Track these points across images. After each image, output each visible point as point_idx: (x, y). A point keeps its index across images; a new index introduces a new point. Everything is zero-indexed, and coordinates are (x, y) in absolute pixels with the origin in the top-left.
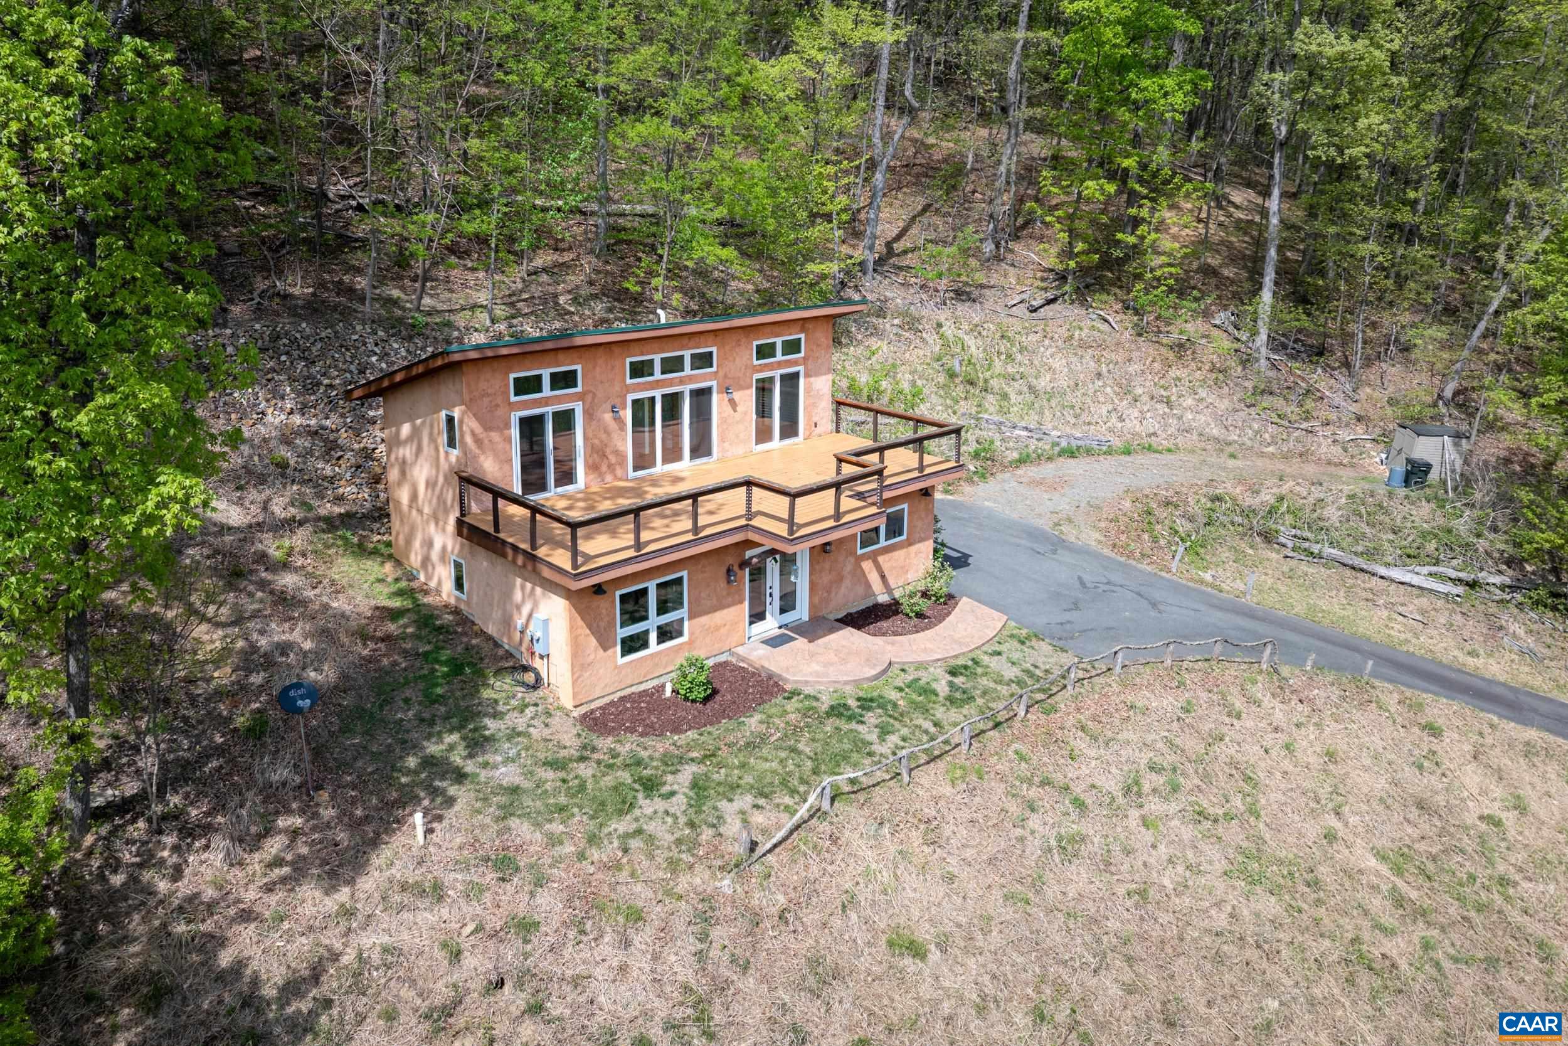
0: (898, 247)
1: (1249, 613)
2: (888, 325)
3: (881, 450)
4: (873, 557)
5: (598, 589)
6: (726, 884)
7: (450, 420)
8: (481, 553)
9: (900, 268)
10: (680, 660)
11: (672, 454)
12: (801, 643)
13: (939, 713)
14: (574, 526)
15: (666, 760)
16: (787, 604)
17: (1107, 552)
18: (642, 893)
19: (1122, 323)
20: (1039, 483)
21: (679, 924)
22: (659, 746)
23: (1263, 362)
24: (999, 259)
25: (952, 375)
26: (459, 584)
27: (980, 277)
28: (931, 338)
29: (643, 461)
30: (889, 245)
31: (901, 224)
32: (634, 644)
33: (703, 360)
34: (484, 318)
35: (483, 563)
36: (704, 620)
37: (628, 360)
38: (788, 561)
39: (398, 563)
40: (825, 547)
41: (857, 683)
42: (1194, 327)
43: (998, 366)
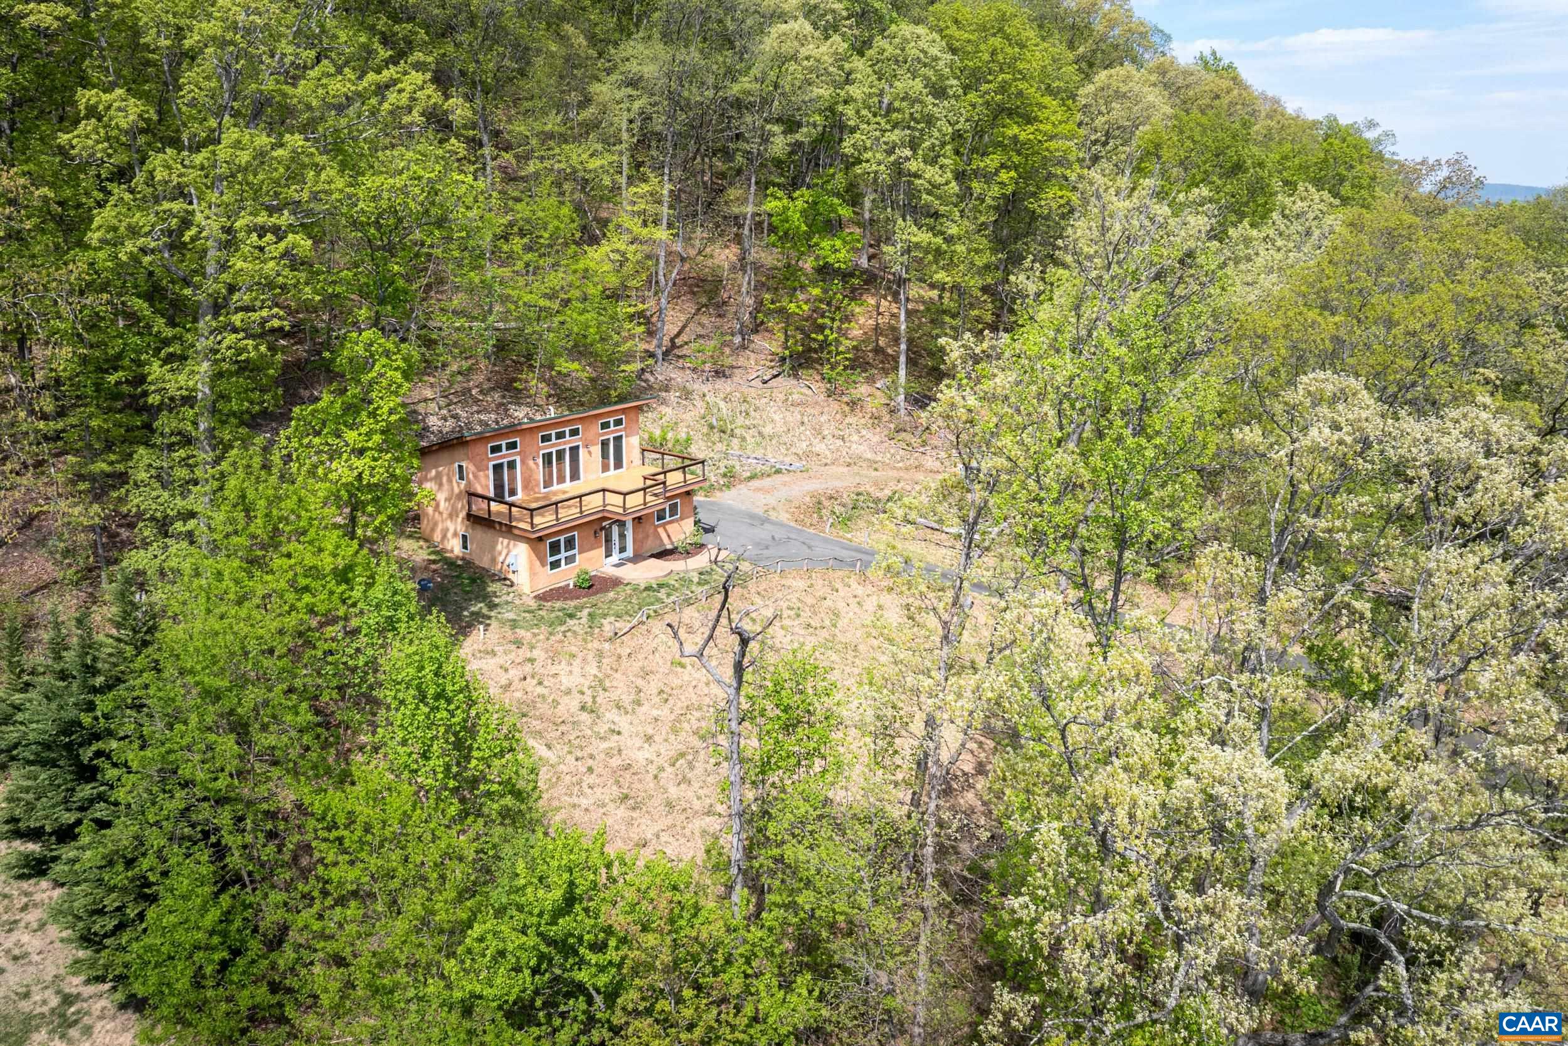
0: (678, 341)
1: (858, 550)
2: (673, 396)
3: (665, 473)
4: (664, 525)
5: (540, 539)
6: (607, 645)
7: (460, 467)
8: (478, 528)
9: (679, 357)
10: (577, 571)
11: (561, 480)
12: (630, 565)
13: (694, 588)
14: (532, 510)
15: (576, 607)
16: (623, 550)
17: (793, 524)
18: (574, 649)
19: (819, 387)
20: (758, 489)
21: (590, 657)
22: (573, 603)
23: (903, 412)
24: (743, 347)
25: (712, 427)
26: (465, 547)
27: (729, 361)
28: (699, 403)
29: (548, 483)
30: (672, 340)
31: (680, 324)
32: (555, 565)
33: (574, 433)
34: (433, 406)
35: (479, 535)
36: (585, 555)
37: (541, 435)
38: (622, 524)
39: (426, 540)
40: (639, 518)
41: (657, 578)
42: (863, 389)
43: (740, 420)
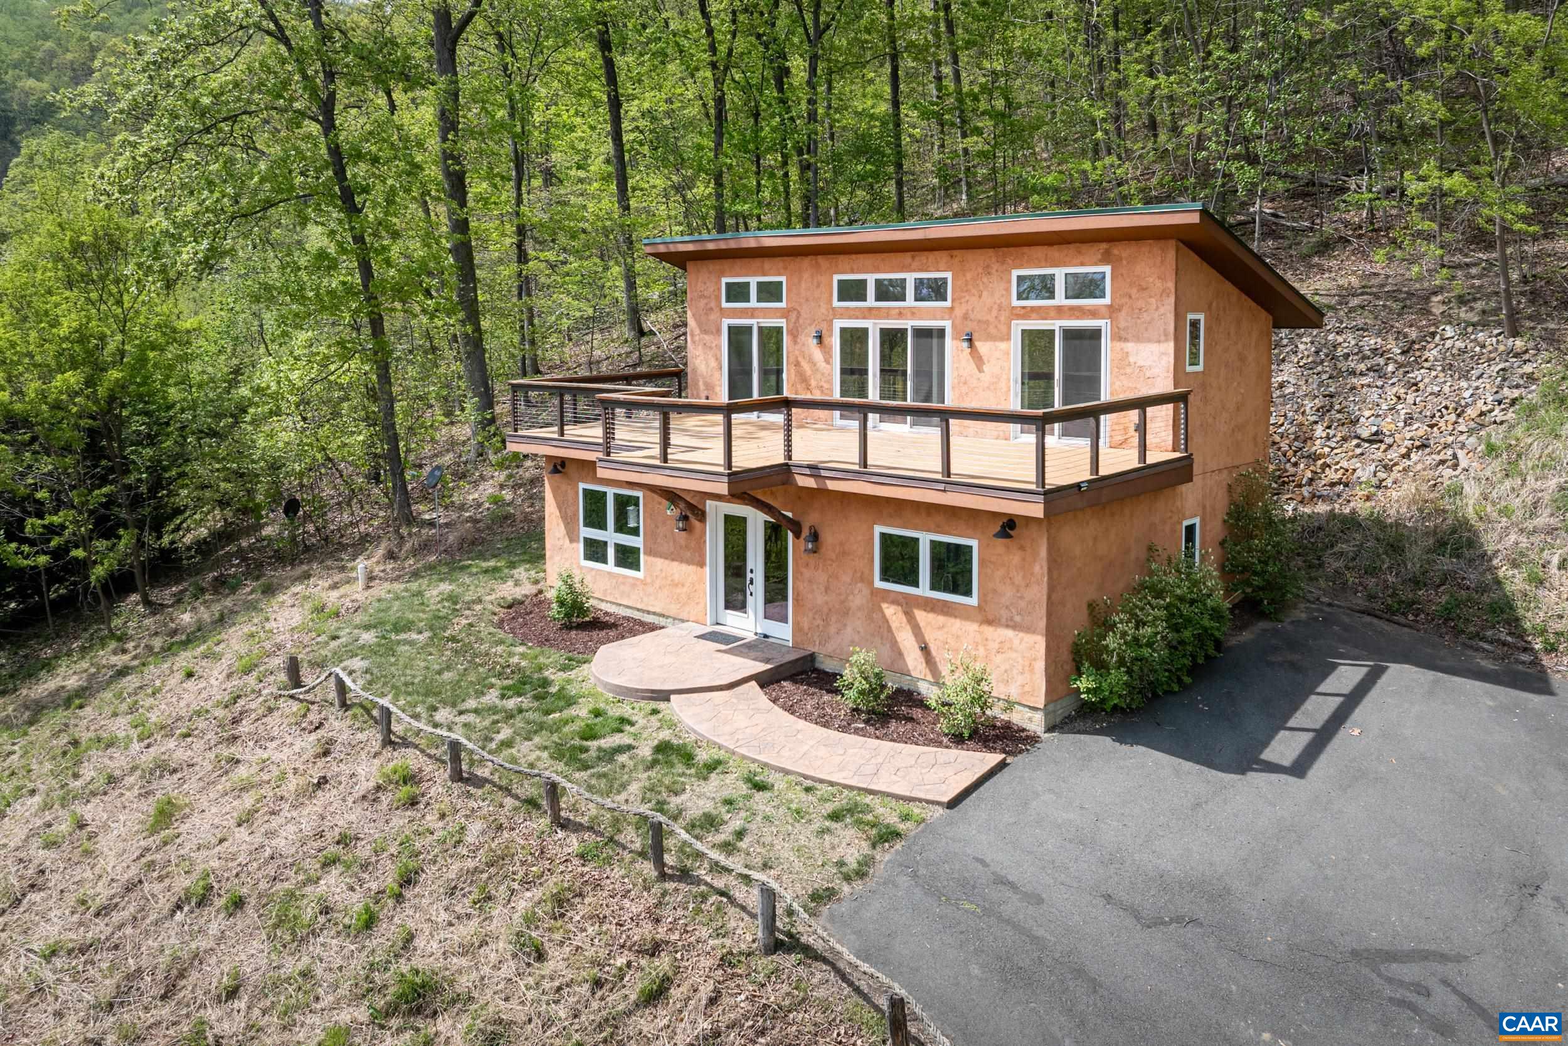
32: (594, 550)
37: (836, 278)
